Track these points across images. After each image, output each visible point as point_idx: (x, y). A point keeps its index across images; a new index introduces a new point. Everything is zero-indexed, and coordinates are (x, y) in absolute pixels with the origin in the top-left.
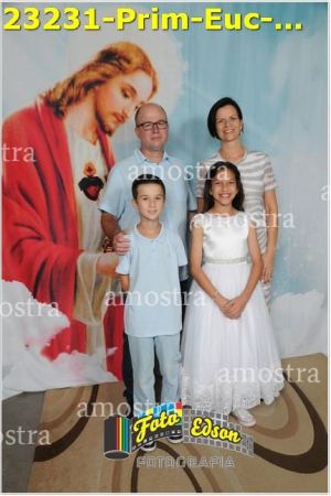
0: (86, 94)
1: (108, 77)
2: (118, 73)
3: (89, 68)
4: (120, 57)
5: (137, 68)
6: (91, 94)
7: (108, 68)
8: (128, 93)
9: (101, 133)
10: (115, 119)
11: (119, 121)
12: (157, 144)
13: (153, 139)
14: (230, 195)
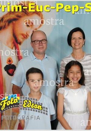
0: (9, 25)
6: (11, 25)
9: (16, 43)
10: (22, 37)
11: (25, 37)
12: (41, 51)
13: (39, 48)
14: (78, 78)
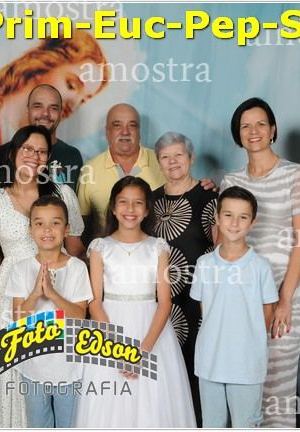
0: (26, 83)
1: (51, 65)
2: (63, 62)
3: (31, 55)
4: (67, 45)
5: (86, 58)
7: (52, 56)
8: (74, 85)
14: (136, 217)
